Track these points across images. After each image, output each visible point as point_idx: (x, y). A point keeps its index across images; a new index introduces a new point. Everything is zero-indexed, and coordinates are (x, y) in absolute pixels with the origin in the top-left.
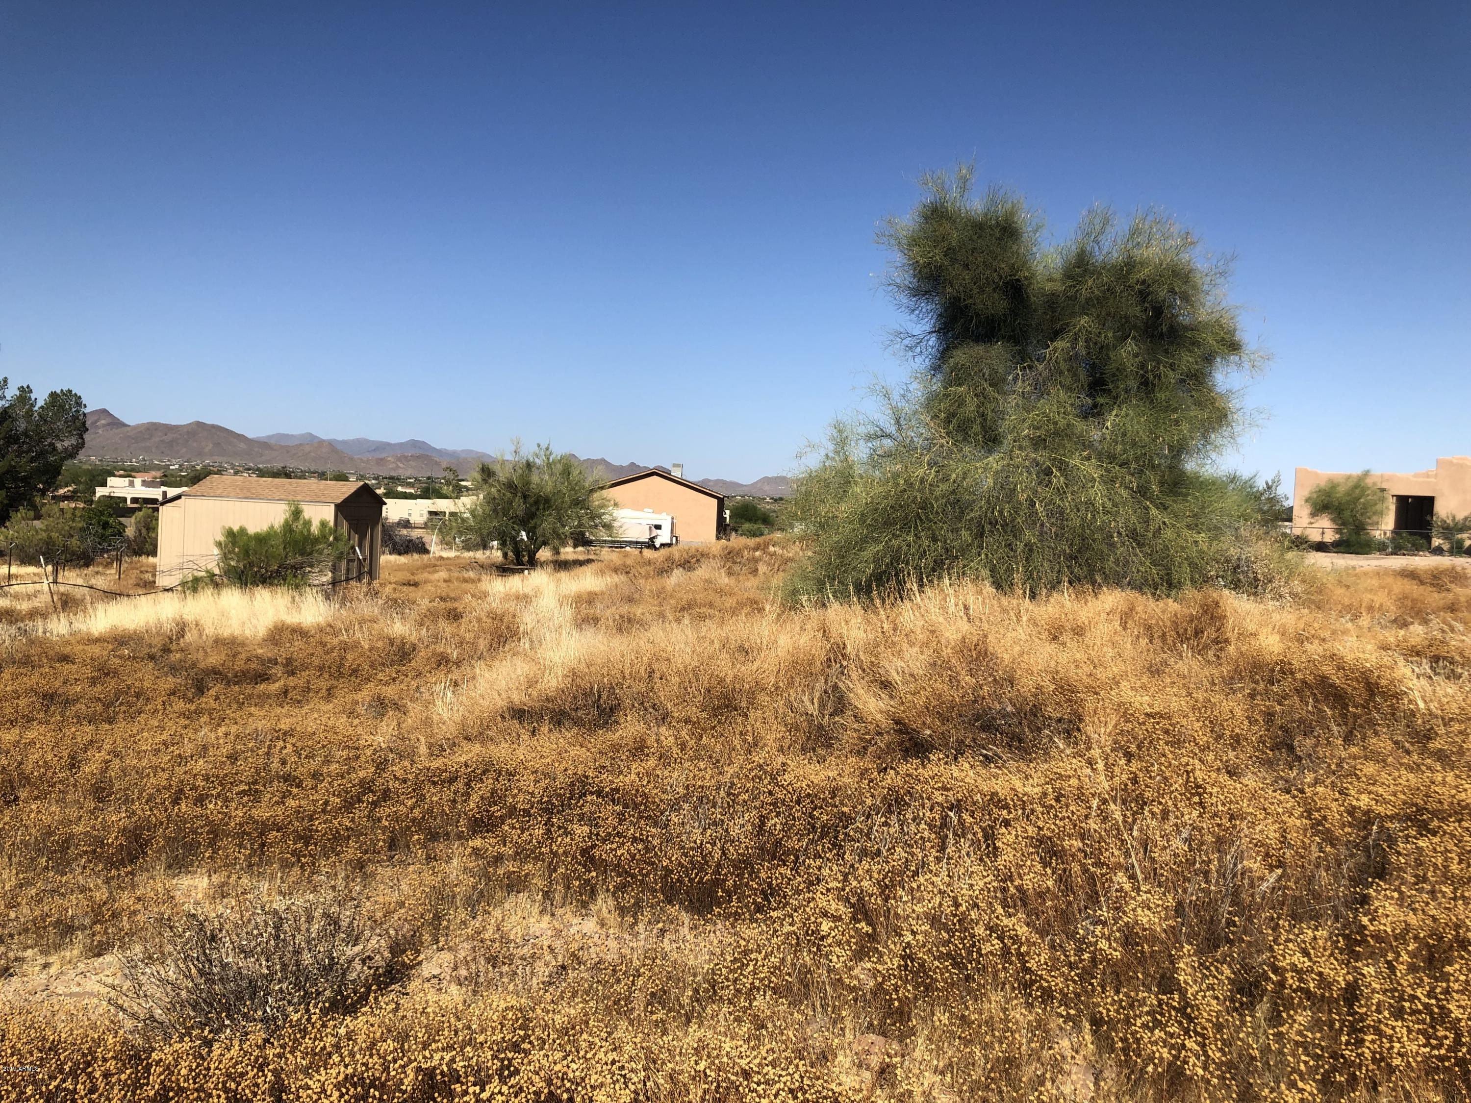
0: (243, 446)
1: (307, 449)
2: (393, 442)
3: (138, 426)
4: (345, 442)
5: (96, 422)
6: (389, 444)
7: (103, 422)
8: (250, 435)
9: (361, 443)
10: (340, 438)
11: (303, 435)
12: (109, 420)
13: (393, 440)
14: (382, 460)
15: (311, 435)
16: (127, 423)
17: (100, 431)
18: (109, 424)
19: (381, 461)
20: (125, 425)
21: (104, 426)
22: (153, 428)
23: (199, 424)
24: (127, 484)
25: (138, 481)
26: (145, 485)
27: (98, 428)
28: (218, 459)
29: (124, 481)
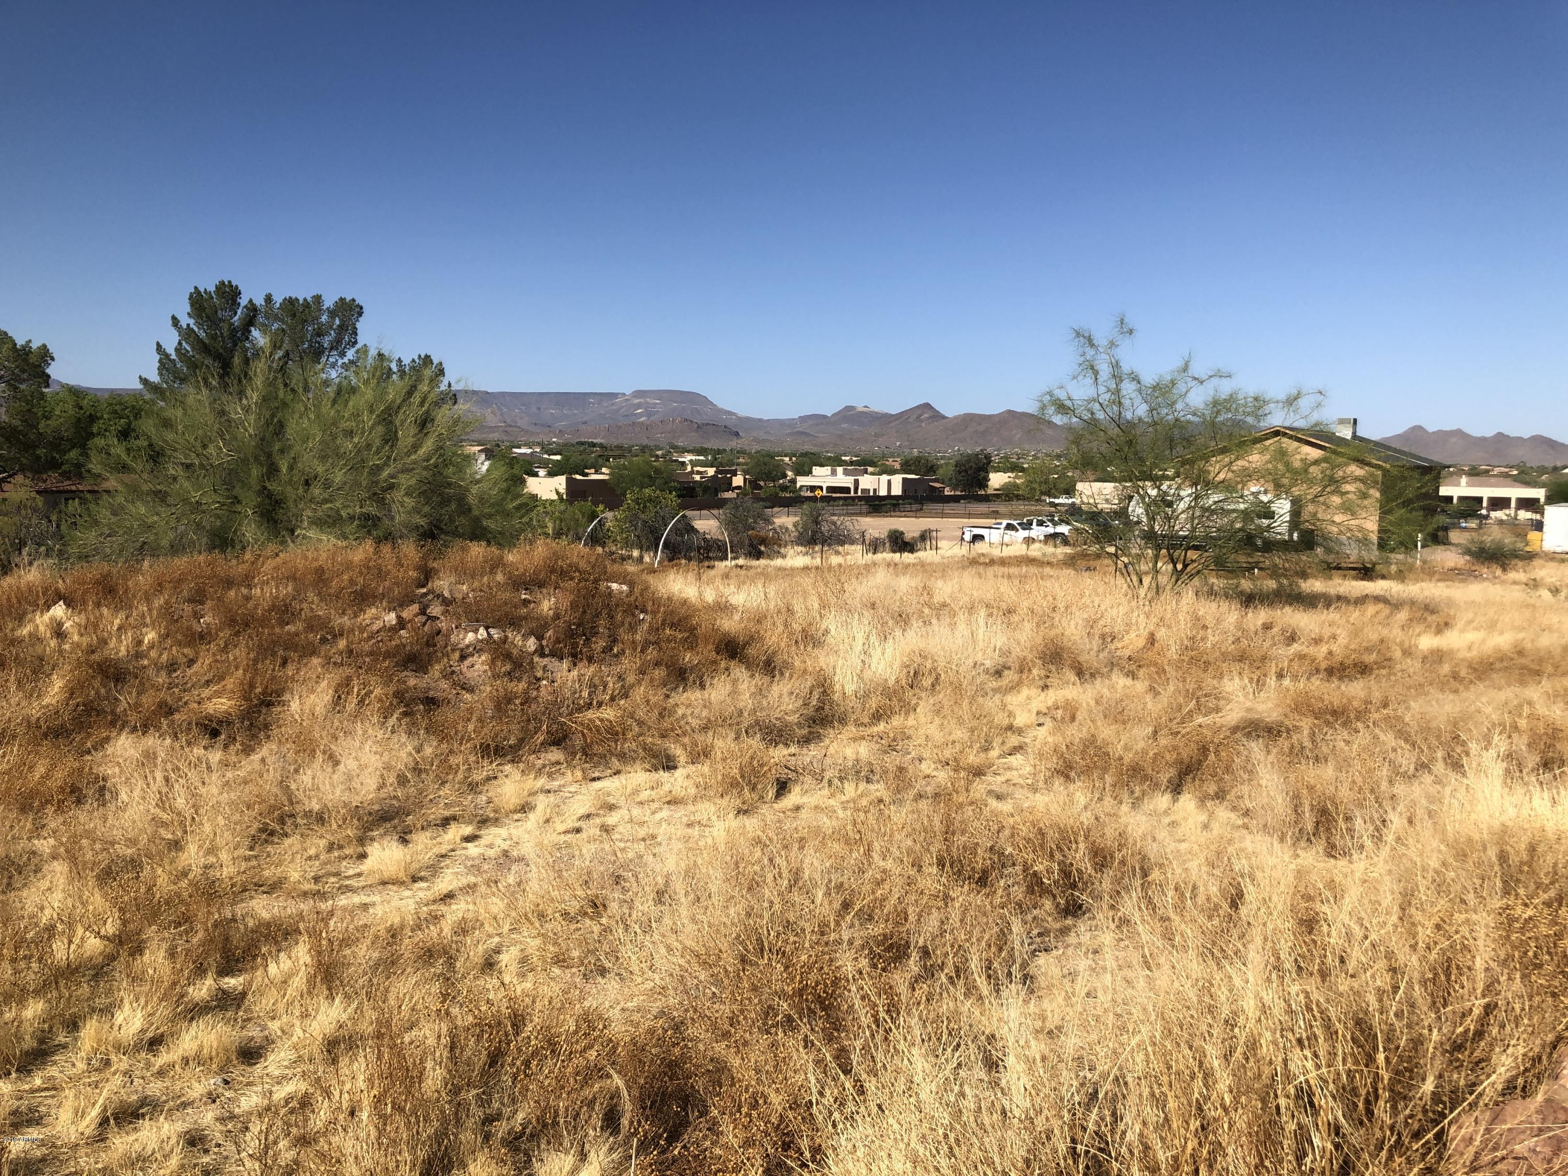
0: (1050, 432)
5: (921, 415)
7: (926, 415)
12: (931, 413)
16: (947, 415)
17: (924, 424)
18: (931, 417)
20: (944, 417)
21: (928, 419)
22: (969, 419)
23: (1010, 412)
24: (829, 473)
25: (840, 470)
26: (846, 473)
27: (921, 421)
28: (1027, 447)
29: (827, 470)
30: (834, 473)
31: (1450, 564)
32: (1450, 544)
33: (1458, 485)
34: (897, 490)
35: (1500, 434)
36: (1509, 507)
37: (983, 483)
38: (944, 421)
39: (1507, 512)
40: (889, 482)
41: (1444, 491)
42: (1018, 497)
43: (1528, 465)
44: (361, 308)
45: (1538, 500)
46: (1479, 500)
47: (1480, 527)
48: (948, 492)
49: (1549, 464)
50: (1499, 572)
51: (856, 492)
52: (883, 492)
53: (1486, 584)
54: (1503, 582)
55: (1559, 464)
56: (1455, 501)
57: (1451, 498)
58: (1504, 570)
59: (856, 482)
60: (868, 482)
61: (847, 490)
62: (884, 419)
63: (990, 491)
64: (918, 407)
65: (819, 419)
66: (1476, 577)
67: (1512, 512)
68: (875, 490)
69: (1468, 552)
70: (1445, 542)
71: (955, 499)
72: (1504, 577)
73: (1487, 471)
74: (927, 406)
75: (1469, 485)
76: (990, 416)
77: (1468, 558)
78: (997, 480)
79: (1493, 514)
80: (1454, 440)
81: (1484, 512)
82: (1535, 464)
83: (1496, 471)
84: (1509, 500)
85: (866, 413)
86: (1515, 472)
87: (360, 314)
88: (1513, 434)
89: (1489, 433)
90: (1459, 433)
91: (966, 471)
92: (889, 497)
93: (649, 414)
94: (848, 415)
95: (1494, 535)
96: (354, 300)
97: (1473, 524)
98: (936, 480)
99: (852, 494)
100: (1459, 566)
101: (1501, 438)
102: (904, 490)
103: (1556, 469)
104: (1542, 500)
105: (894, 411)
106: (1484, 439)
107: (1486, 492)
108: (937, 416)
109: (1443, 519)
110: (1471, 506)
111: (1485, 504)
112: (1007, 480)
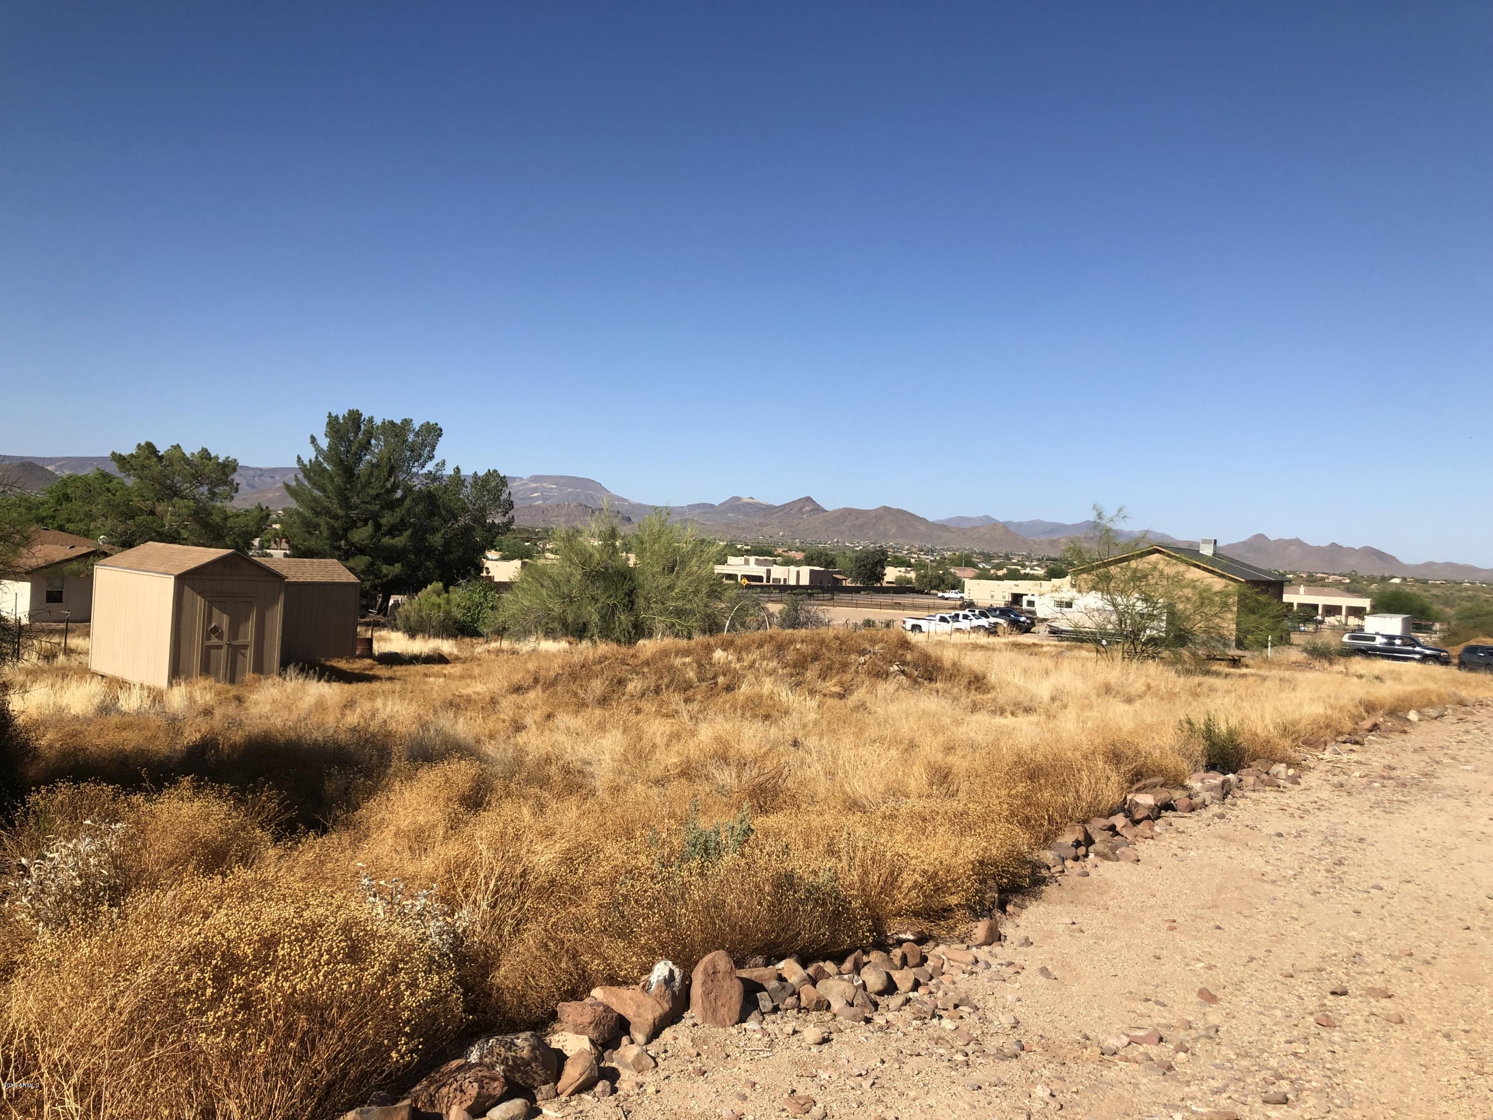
0: (923, 528)
1: (982, 531)
2: (1068, 523)
3: (835, 511)
4: (1020, 524)
5: (802, 508)
6: (1064, 526)
7: (808, 508)
8: (930, 519)
9: (1036, 526)
10: (1016, 520)
11: (980, 518)
12: (812, 507)
13: (1069, 522)
14: (1054, 541)
15: (988, 517)
16: (827, 509)
17: (805, 517)
18: (812, 510)
19: (1053, 543)
20: (824, 511)
21: (808, 512)
22: (848, 513)
23: (886, 509)
24: (743, 562)
25: (752, 559)
26: (758, 562)
27: (803, 513)
28: (901, 541)
29: (740, 560)
30: (747, 562)
31: (1294, 659)
32: (1292, 644)
33: (1298, 593)
34: (805, 581)
35: (1334, 545)
36: (1340, 613)
37: (880, 577)
38: (827, 514)
39: (1338, 617)
40: (798, 572)
41: (1287, 598)
42: (912, 590)
43: (1360, 574)
44: (441, 430)
45: (1364, 609)
46: (1316, 607)
47: (1316, 630)
48: (848, 583)
49: (1378, 574)
50: (1327, 665)
51: (768, 580)
52: (792, 582)
53: (1317, 673)
54: (1329, 672)
55: (1387, 574)
56: (1295, 608)
57: (1291, 604)
58: (1331, 664)
59: (769, 572)
60: (779, 572)
61: (760, 579)
62: (768, 510)
63: (884, 584)
64: (800, 500)
65: (707, 508)
66: (1311, 668)
67: (1343, 618)
68: (785, 580)
69: (1305, 650)
70: (1288, 643)
71: (857, 590)
72: (1330, 669)
73: (1323, 579)
74: (809, 499)
75: (1306, 593)
76: (867, 511)
77: (1305, 654)
78: (891, 574)
79: (1327, 619)
80: (1293, 548)
81: (1319, 618)
82: (1365, 574)
83: (1331, 579)
84: (1340, 608)
85: (750, 504)
86: (1348, 581)
87: (440, 435)
88: (1345, 545)
89: (1325, 543)
90: (1297, 542)
91: (865, 566)
92: (798, 587)
93: (545, 499)
94: (734, 505)
95: (1326, 637)
96: (437, 424)
97: (1311, 628)
98: (839, 573)
99: (765, 582)
100: (1299, 660)
101: (1335, 548)
102: (811, 581)
103: (1384, 579)
104: (1368, 609)
105: (778, 503)
106: (1320, 549)
107: (1321, 600)
108: (818, 509)
109: (1287, 624)
110: (1308, 613)
111: (1320, 611)
112: (899, 574)
